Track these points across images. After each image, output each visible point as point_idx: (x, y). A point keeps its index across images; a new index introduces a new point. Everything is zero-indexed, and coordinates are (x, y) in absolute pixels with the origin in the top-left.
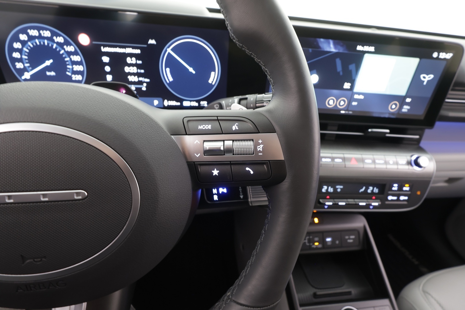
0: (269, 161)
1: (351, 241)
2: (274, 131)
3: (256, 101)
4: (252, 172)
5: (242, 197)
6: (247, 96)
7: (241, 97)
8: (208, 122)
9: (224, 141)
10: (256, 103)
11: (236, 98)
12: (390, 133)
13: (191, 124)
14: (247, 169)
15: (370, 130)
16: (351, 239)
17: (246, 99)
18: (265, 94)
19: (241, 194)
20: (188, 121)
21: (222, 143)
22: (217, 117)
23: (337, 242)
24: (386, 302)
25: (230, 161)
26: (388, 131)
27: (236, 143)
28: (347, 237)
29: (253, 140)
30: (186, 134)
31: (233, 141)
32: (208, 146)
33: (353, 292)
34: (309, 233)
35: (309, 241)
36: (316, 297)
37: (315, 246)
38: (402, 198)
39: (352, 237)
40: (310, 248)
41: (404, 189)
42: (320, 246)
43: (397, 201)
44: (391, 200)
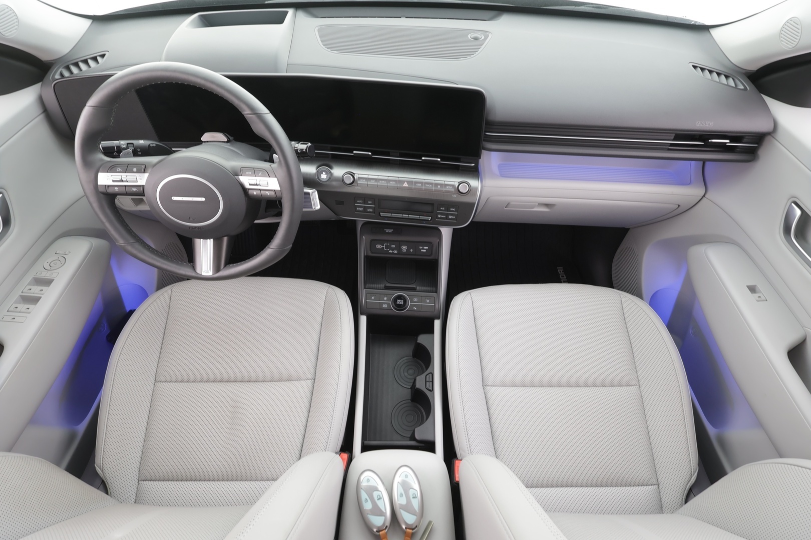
1: (424, 251)
4: (269, 194)
8: (250, 171)
14: (267, 193)
15: (423, 158)
20: (243, 170)
22: (254, 168)
23: (412, 250)
24: (434, 295)
25: (260, 189)
26: (439, 159)
28: (421, 248)
30: (241, 176)
31: (260, 180)
33: (418, 288)
34: (387, 241)
35: (387, 247)
36: (386, 288)
37: (391, 251)
38: (450, 217)
39: (425, 248)
40: (387, 252)
41: (451, 209)
42: (396, 252)
43: (447, 219)
44: (441, 218)
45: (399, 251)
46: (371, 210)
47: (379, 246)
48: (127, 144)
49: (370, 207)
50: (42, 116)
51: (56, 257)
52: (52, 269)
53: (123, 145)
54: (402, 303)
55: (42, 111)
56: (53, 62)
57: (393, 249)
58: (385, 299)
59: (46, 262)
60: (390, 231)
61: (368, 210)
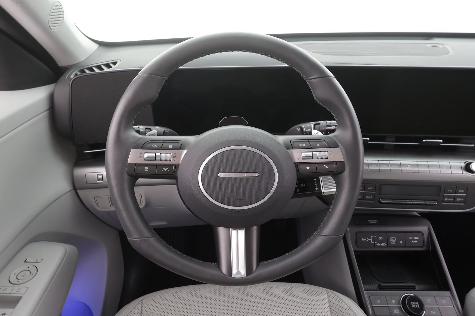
0: (336, 162)
1: (415, 242)
2: (338, 146)
3: (326, 126)
4: (327, 168)
5: (317, 189)
6: (320, 122)
7: (315, 123)
8: (303, 142)
9: (312, 152)
10: (326, 127)
11: (312, 124)
12: (443, 143)
13: (295, 144)
14: (325, 166)
15: (424, 141)
16: (415, 240)
17: (319, 124)
18: (332, 121)
19: (317, 187)
20: (293, 142)
21: (311, 153)
22: (308, 140)
23: (401, 242)
24: (448, 293)
25: (316, 162)
26: (441, 141)
27: (318, 153)
28: (411, 238)
29: (327, 151)
30: (293, 149)
31: (317, 152)
32: (304, 155)
33: (417, 287)
34: (374, 233)
35: (374, 239)
36: (381, 288)
37: (379, 244)
38: (458, 200)
39: (415, 238)
40: (375, 246)
41: (460, 191)
42: (384, 244)
43: (454, 202)
44: (448, 202)
45: (387, 244)
46: (370, 197)
47: (364, 239)
48: (146, 128)
49: (369, 194)
50: (46, 114)
51: (25, 266)
52: (20, 282)
53: (142, 129)
54: (419, 306)
55: (48, 108)
56: (69, 67)
57: (381, 242)
58: (394, 302)
59: (12, 274)
60: (375, 222)
61: (367, 197)
